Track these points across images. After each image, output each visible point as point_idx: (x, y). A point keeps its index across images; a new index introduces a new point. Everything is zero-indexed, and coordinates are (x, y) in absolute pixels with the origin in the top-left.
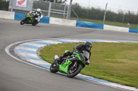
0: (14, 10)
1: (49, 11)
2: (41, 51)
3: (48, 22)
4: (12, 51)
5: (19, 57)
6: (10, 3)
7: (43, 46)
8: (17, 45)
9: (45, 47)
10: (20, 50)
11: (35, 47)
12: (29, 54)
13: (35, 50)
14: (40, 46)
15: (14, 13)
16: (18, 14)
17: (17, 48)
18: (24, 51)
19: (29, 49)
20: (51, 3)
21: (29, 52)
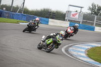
0: (69, 20)
1: (95, 22)
2: (88, 51)
3: (94, 30)
4: (67, 51)
5: (71, 55)
6: (66, 15)
7: (89, 47)
8: (71, 46)
9: (91, 49)
10: (73, 50)
11: (84, 48)
12: (79, 53)
13: (84, 51)
14: (87, 47)
15: (69, 22)
16: (72, 23)
17: (70, 48)
18: (75, 51)
19: (79, 49)
20: (96, 16)
21: (79, 51)
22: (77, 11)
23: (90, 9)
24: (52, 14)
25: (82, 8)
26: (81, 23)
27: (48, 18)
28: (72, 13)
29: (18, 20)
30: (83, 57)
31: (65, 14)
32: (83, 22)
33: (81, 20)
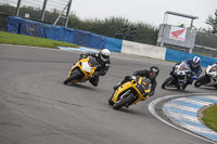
0: (165, 45)
2: (204, 112)
4: (158, 109)
5: (168, 120)
6: (160, 34)
7: (207, 104)
8: (167, 101)
9: (211, 107)
10: (172, 108)
11: (195, 106)
12: (186, 116)
13: (195, 110)
14: (202, 104)
15: (165, 49)
16: (171, 51)
17: (167, 105)
18: (177, 111)
19: (185, 108)
21: (185, 112)
22: (182, 26)
23: (210, 21)
24: (129, 29)
25: (193, 18)
26: (191, 51)
27: (120, 37)
28: (173, 30)
29: (56, 42)
30: (194, 124)
31: (157, 31)
32: (195, 49)
33: (191, 45)
